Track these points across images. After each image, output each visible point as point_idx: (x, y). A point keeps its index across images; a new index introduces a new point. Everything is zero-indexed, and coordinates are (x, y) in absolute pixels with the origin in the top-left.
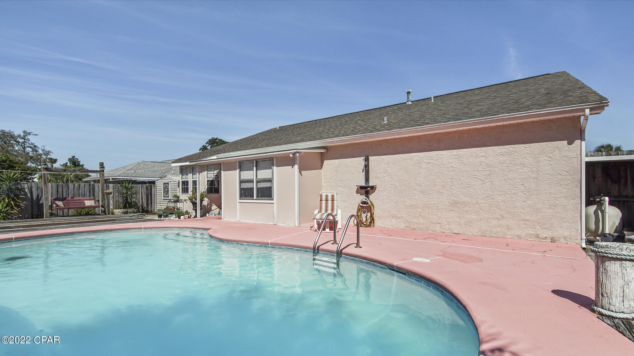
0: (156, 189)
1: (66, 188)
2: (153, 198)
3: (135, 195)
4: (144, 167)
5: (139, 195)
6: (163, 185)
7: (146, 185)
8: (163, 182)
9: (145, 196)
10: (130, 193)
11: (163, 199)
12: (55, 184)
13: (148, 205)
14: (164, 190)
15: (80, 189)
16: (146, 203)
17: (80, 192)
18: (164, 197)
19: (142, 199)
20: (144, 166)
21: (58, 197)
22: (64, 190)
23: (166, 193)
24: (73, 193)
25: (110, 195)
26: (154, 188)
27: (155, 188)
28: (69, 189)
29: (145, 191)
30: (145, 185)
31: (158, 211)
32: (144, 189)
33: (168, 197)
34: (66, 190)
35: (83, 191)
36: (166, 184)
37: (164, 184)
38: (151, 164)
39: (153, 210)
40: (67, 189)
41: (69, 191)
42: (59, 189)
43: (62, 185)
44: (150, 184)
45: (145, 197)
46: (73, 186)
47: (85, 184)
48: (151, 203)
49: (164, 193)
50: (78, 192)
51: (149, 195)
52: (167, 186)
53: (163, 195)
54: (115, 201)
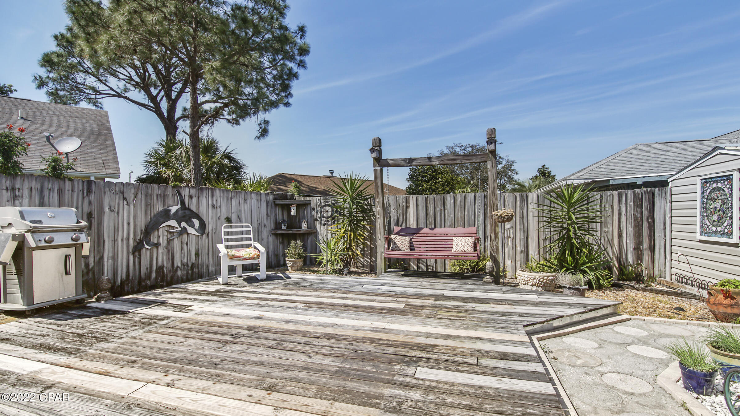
0: (671, 202)
1: (441, 205)
2: (658, 234)
3: (598, 225)
4: (640, 155)
5: (610, 224)
6: (702, 188)
7: (634, 193)
8: (698, 176)
9: (629, 226)
10: (577, 218)
11: (701, 241)
12: (423, 198)
13: (642, 254)
14: (705, 208)
15: (466, 208)
16: (632, 250)
17: (466, 213)
18: (704, 232)
19: (620, 236)
20: (639, 153)
21: (408, 226)
22: (438, 209)
23: (715, 217)
24: (452, 216)
25: (506, 223)
26: (663, 201)
27: (668, 201)
28: (446, 207)
29: (632, 211)
30: (630, 192)
31: (677, 281)
32: (626, 204)
33: (730, 234)
34: (441, 210)
35: (470, 213)
36: (717, 182)
37: (706, 181)
38: (658, 147)
39: (657, 273)
40: (443, 208)
41: (446, 211)
42: (429, 206)
43: (434, 198)
44: (649, 189)
45: (631, 230)
46: (453, 201)
47: (475, 196)
48: (652, 249)
49: (703, 217)
50: (462, 215)
51: (645, 224)
52: (719, 189)
53: (702, 227)
54: (542, 237)
